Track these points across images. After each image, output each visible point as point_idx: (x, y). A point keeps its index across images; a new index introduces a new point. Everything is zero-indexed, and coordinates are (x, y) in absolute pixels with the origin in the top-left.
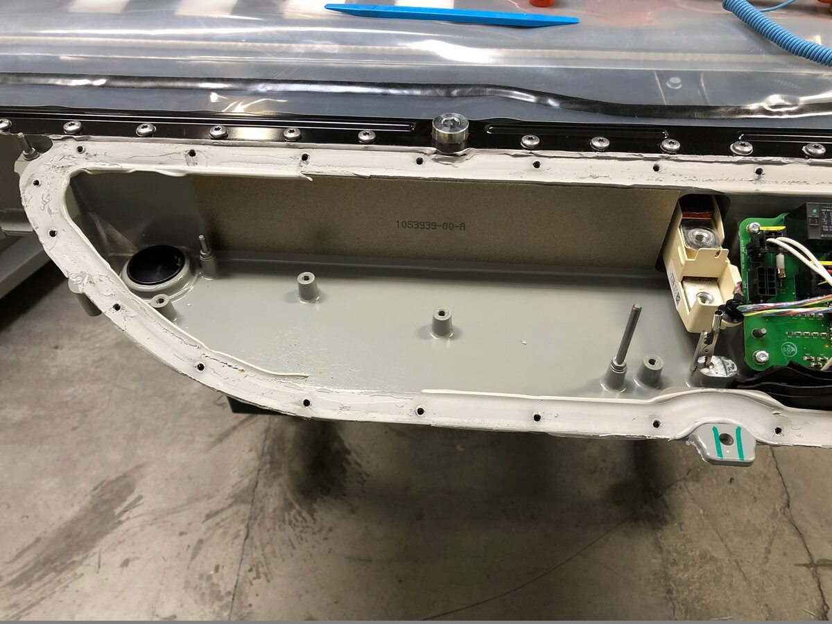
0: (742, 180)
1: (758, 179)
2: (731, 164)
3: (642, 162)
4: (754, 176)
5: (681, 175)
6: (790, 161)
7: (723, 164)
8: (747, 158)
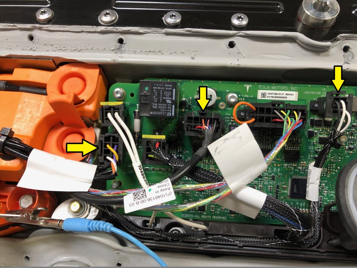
0: (105, 49)
1: (119, 49)
2: (97, 34)
3: (18, 32)
4: (116, 46)
5: (52, 45)
6: (148, 31)
7: (89, 34)
8: (110, 28)
